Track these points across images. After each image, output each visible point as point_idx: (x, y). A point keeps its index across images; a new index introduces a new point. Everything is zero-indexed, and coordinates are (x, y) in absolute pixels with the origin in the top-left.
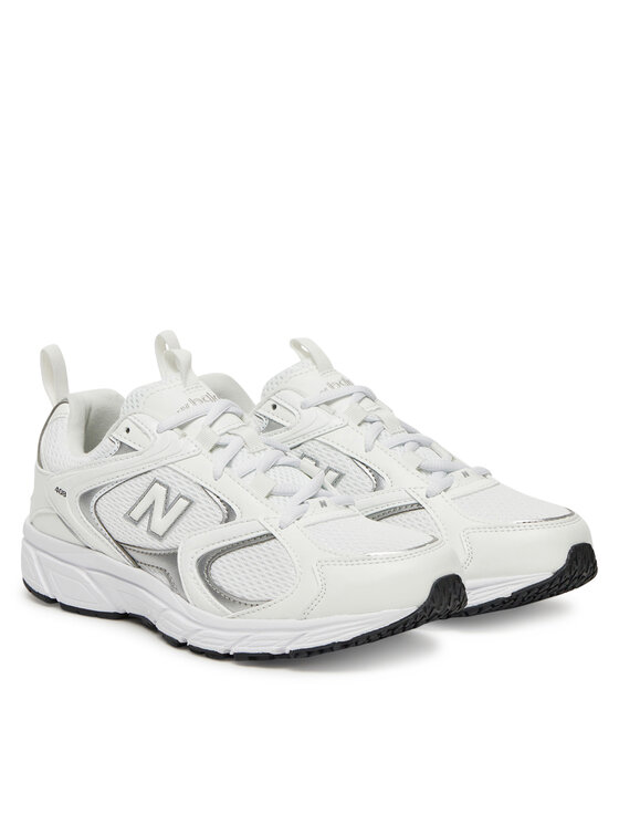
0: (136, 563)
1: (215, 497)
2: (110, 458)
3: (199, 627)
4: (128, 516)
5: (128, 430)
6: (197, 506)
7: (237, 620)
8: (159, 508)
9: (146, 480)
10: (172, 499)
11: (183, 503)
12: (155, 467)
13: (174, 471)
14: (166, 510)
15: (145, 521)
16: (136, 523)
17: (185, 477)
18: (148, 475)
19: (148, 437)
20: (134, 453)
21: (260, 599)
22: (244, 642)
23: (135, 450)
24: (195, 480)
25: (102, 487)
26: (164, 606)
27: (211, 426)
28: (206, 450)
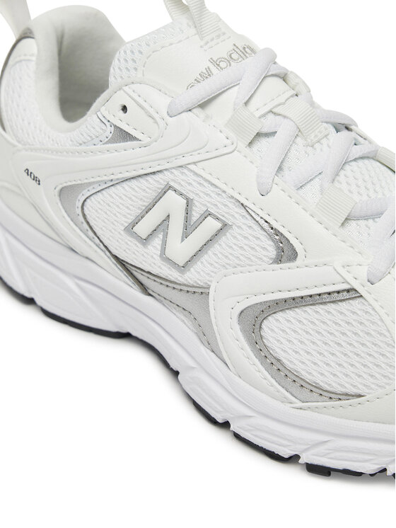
0: (145, 289)
1: (262, 222)
2: (100, 146)
3: (249, 413)
4: (130, 229)
5: (124, 109)
6: (235, 231)
7: (308, 413)
8: (176, 226)
9: (154, 184)
10: (195, 216)
11: (211, 225)
12: (167, 166)
13: (196, 174)
14: (188, 229)
15: (157, 241)
16: (145, 241)
17: (213, 185)
18: (157, 177)
19: (156, 122)
20: (135, 142)
21: (344, 390)
22: (321, 449)
23: (135, 139)
24: (230, 192)
25: (90, 184)
26: (191, 363)
27: (246, 103)
28: (242, 145)
